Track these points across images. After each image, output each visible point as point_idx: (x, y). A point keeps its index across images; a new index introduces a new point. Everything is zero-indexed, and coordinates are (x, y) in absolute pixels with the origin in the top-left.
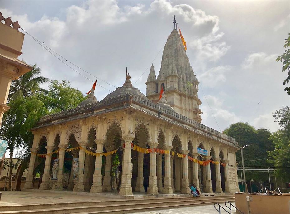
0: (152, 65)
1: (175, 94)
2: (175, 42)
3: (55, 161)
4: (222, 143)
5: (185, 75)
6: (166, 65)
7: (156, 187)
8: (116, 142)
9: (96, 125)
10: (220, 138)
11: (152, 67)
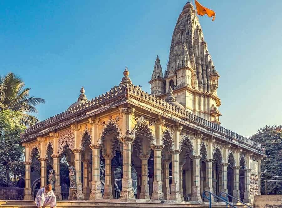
0: (158, 57)
1: (187, 92)
2: (189, 22)
3: (50, 172)
4: (244, 149)
5: (200, 67)
6: (176, 56)
7: (162, 192)
8: (115, 149)
9: (90, 129)
10: (242, 143)
11: (158, 60)
